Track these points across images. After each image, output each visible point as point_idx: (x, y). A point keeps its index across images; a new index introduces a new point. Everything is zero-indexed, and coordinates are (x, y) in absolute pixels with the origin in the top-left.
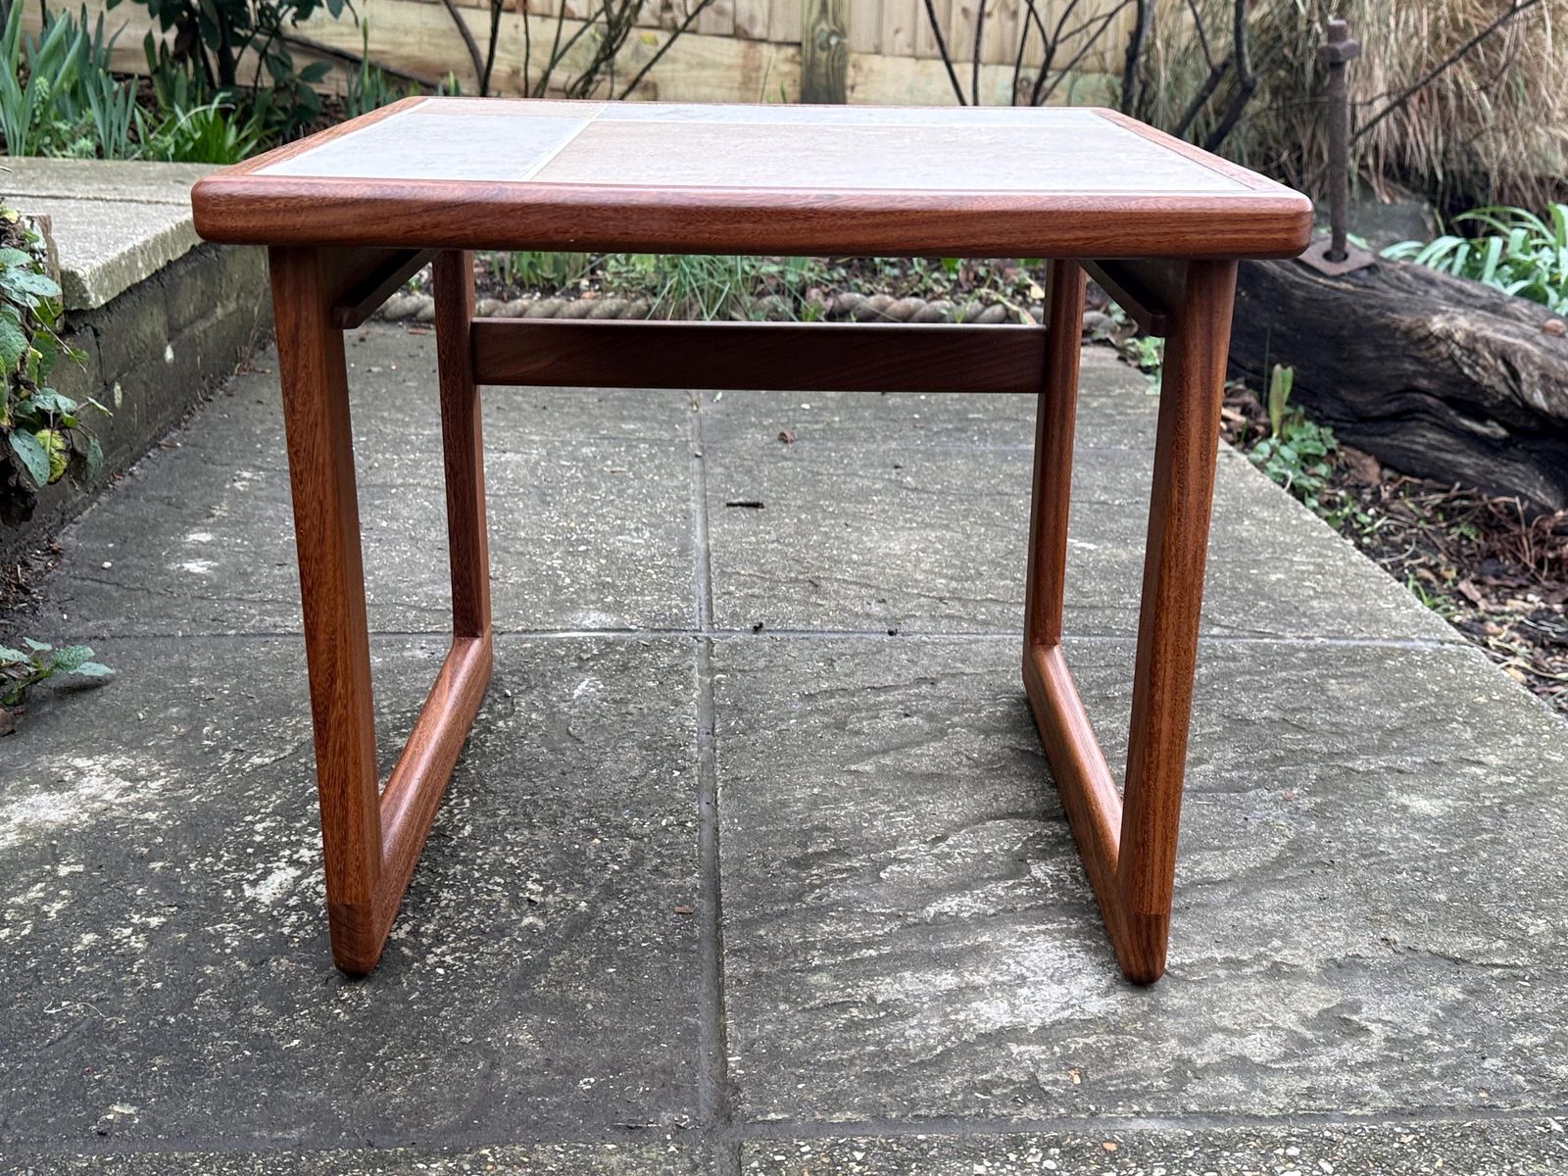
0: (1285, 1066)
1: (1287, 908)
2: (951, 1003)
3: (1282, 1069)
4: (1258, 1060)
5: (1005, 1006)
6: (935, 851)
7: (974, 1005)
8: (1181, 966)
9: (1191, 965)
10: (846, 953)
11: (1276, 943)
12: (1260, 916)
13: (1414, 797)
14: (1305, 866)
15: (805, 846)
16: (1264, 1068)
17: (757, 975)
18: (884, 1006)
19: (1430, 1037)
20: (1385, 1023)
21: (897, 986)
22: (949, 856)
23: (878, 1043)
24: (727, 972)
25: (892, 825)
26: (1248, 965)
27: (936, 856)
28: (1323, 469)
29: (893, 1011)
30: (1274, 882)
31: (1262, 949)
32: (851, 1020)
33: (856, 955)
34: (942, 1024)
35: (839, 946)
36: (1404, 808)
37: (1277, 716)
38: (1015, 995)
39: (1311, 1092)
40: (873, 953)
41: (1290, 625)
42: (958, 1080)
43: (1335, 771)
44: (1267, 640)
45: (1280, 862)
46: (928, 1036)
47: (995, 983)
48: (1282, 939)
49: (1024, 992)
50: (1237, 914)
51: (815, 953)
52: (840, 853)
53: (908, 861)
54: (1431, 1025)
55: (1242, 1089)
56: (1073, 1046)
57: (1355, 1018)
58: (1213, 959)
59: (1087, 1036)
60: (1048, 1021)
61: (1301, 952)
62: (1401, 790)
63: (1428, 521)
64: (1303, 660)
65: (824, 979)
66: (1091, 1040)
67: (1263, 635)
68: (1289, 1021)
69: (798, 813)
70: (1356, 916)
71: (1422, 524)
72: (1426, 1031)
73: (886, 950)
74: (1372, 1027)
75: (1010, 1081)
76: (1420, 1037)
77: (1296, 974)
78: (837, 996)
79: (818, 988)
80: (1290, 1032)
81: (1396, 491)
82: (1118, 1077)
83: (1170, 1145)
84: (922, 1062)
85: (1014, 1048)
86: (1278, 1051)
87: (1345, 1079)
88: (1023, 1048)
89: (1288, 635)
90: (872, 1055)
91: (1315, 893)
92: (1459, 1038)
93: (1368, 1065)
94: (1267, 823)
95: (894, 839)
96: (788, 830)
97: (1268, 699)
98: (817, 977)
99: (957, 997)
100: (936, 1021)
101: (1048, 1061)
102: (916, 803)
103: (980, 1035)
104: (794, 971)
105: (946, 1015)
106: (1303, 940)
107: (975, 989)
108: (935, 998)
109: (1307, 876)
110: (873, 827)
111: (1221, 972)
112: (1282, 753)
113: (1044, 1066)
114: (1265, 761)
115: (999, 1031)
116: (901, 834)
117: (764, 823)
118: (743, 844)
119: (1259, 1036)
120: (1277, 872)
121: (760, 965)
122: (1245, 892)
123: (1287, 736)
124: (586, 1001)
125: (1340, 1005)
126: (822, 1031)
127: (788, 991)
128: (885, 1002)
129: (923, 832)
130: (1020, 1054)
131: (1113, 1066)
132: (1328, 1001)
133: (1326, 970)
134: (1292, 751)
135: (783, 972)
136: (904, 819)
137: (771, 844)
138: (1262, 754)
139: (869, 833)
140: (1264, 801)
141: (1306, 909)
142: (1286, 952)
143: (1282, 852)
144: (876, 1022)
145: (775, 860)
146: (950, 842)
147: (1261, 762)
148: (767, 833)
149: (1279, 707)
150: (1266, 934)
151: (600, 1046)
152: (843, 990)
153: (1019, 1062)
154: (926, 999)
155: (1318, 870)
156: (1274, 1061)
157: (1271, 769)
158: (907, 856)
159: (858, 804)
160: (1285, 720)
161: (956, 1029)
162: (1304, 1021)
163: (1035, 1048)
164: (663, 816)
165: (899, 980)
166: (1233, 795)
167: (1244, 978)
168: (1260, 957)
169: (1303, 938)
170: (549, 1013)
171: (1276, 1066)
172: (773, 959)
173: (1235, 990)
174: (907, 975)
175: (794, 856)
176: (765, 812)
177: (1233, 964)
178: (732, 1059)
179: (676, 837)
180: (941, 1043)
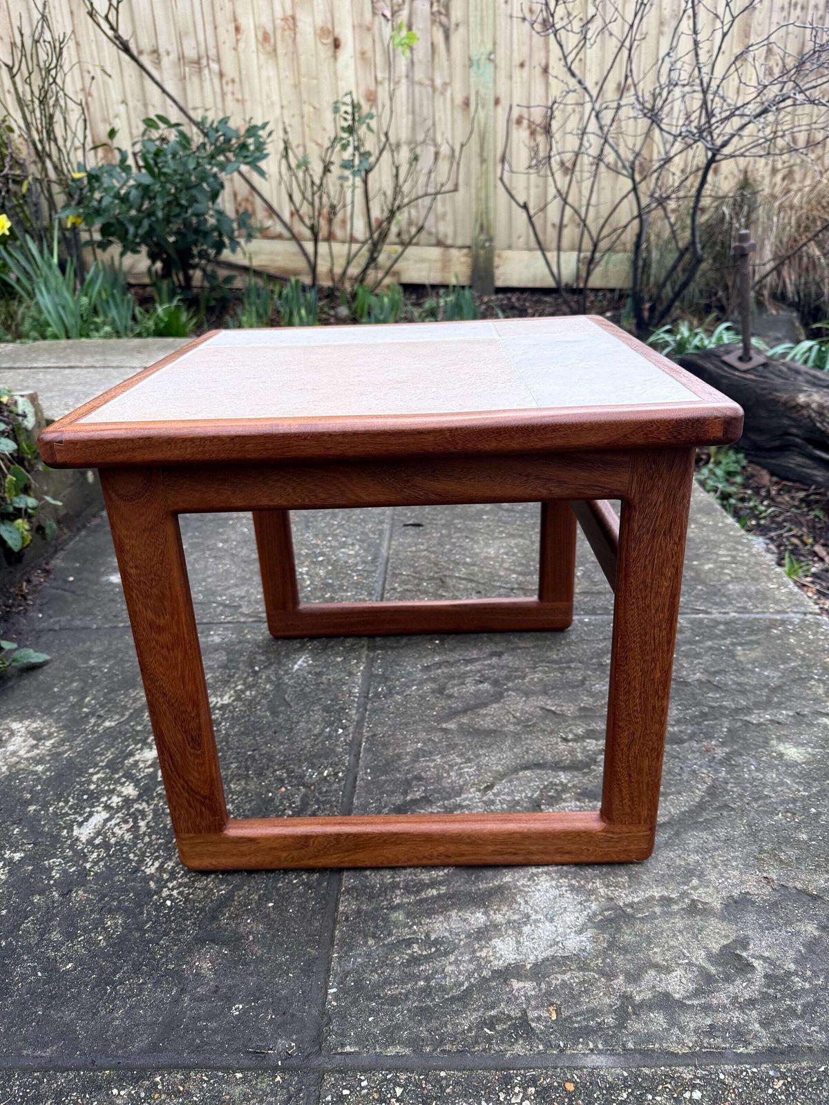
0: (696, 1002)
1: (702, 850)
2: (478, 939)
3: (693, 1005)
4: (677, 996)
5: (511, 943)
6: (485, 798)
7: (494, 942)
8: (631, 905)
9: (639, 902)
10: (418, 892)
11: (695, 882)
12: (685, 856)
13: (787, 745)
14: (717, 809)
15: (405, 793)
16: (681, 1004)
17: (359, 912)
18: (436, 942)
19: (796, 973)
20: (765, 959)
21: (445, 925)
22: (492, 802)
23: (427, 979)
24: (341, 909)
25: (460, 775)
26: (676, 903)
27: (484, 802)
28: (739, 479)
29: (441, 948)
30: (696, 825)
31: (686, 887)
32: (411, 955)
33: (423, 895)
34: (471, 961)
35: (414, 886)
36: (781, 755)
37: (704, 678)
38: (520, 933)
39: (712, 1030)
40: (435, 892)
41: (715, 604)
42: (475, 1015)
43: (739, 724)
44: (701, 616)
45: (701, 806)
46: (460, 972)
47: (509, 922)
48: (699, 877)
49: (526, 929)
50: (671, 854)
51: (398, 892)
52: (426, 801)
53: (467, 807)
54: (796, 962)
55: (665, 1026)
56: (554, 982)
57: (744, 954)
58: (652, 897)
59: (564, 972)
60: (540, 958)
61: (710, 890)
62: (779, 739)
63: (797, 507)
64: (722, 631)
65: (399, 916)
66: (566, 977)
67: (699, 612)
68: (700, 957)
69: (406, 765)
70: (748, 855)
71: (793, 509)
72: (792, 967)
73: (443, 890)
74: (756, 963)
75: (509, 1017)
76: (789, 974)
77: (706, 911)
78: (405, 933)
79: (396, 925)
80: (701, 968)
81: (780, 490)
82: (582, 1013)
83: (611, 1087)
84: (453, 997)
85: (516, 985)
86: (691, 987)
87: (736, 1016)
88: (521, 984)
89: (714, 611)
90: (422, 990)
91: (722, 833)
92: (816, 976)
93: (751, 1002)
94: (694, 771)
95: (461, 788)
96: (398, 779)
97: (700, 663)
98: (396, 914)
99: (483, 934)
100: (467, 958)
101: (536, 997)
102: (478, 756)
103: (494, 972)
104: (383, 908)
105: (474, 951)
106: (713, 878)
107: (496, 926)
108: (469, 936)
109: (718, 818)
110: (449, 776)
111: (658, 910)
112: (706, 710)
113: (533, 1003)
114: (696, 716)
115: (507, 968)
116: (466, 783)
117: (385, 773)
118: (369, 792)
119: (679, 972)
120: (699, 815)
121: (362, 903)
122: (677, 834)
123: (710, 695)
124: (250, 933)
125: (735, 941)
126: (392, 966)
127: (376, 927)
128: (436, 939)
129: (480, 781)
130: (519, 990)
131: (579, 1003)
132: (727, 937)
133: (727, 906)
134: (713, 708)
135: (376, 909)
136: (469, 770)
137: (386, 792)
138: (694, 711)
139: (446, 783)
140: (693, 752)
141: (716, 849)
142: (701, 890)
143: (703, 797)
144: (428, 958)
145: (385, 807)
146: (495, 790)
147: (693, 717)
148: (385, 782)
149: (706, 671)
150: (689, 873)
151: (251, 974)
152: (410, 927)
153: (517, 998)
154: (463, 936)
155: (725, 813)
156: (688, 998)
157: (699, 724)
158: (467, 802)
159: (443, 757)
160: (709, 682)
161: (479, 965)
162: (710, 957)
163: (529, 985)
164: (326, 768)
165: (448, 918)
166: (675, 746)
167: (672, 914)
168: (684, 894)
169: (713, 876)
170: (224, 943)
171: (690, 1003)
172: (371, 897)
173: (665, 926)
174: (454, 913)
175: (398, 802)
176: (387, 764)
177: (666, 901)
178: (331, 991)
179: (330, 786)
180: (468, 979)
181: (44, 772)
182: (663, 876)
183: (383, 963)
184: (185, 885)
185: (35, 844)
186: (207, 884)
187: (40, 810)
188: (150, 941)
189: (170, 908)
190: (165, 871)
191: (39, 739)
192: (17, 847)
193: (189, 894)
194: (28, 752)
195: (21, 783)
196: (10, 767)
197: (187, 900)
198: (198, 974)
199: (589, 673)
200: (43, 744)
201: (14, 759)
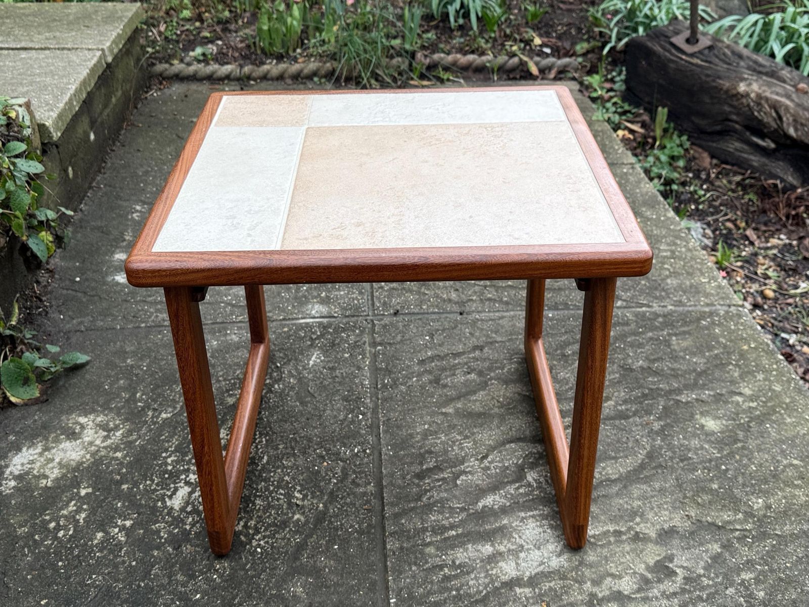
0: (638, 596)
1: (643, 497)
2: (489, 563)
3: (636, 598)
4: (626, 593)
5: (513, 564)
6: (482, 466)
7: (500, 564)
8: (594, 536)
9: (599, 535)
10: (442, 534)
11: (638, 519)
12: (631, 502)
13: (708, 419)
14: (655, 468)
15: (421, 464)
16: (629, 598)
17: (402, 548)
18: (460, 566)
19: (704, 575)
20: (684, 568)
21: (465, 554)
22: (488, 468)
23: (458, 590)
24: (388, 547)
25: (462, 449)
26: (625, 534)
27: (482, 468)
28: (681, 163)
29: (464, 569)
30: (638, 480)
31: (631, 523)
32: (444, 575)
33: (446, 535)
34: (486, 577)
35: (439, 530)
36: (703, 426)
37: (645, 365)
38: (518, 558)
40: (454, 533)
41: (656, 298)
43: (672, 402)
44: (644, 309)
45: (642, 466)
46: (479, 584)
47: (509, 550)
48: (641, 516)
49: (522, 555)
50: (621, 501)
51: (428, 534)
52: (438, 468)
53: (469, 472)
54: (705, 569)
56: (544, 588)
57: (671, 565)
58: (609, 531)
59: (550, 582)
60: (533, 573)
61: (649, 525)
62: (702, 413)
63: (734, 191)
64: (660, 323)
65: (431, 550)
66: (552, 584)
68: (641, 568)
69: (418, 442)
70: (675, 500)
72: (702, 572)
73: (460, 531)
74: (678, 571)
76: (699, 576)
77: (645, 539)
78: (437, 561)
79: (430, 556)
80: (642, 575)
81: (719, 173)
84: (476, 600)
85: (518, 590)
86: (635, 587)
88: (522, 590)
89: (654, 305)
90: (455, 597)
91: (657, 485)
92: (717, 576)
93: (674, 594)
94: (637, 440)
95: (464, 458)
96: (413, 453)
97: (642, 352)
98: (429, 549)
99: (493, 559)
100: (483, 575)
101: (532, 598)
102: (473, 434)
103: (502, 583)
104: (418, 545)
105: (487, 571)
106: (650, 517)
107: (501, 554)
108: (482, 561)
109: (654, 475)
110: (453, 450)
111: (612, 539)
112: (647, 391)
113: (531, 601)
114: (639, 397)
115: (511, 581)
116: (467, 455)
117: (402, 449)
118: (393, 463)
119: (627, 578)
120: (641, 472)
121: (403, 542)
122: (625, 487)
123: (650, 379)
124: (325, 567)
125: (665, 558)
126: (432, 582)
127: (416, 558)
128: (460, 564)
129: (477, 453)
130: (520, 594)
131: (561, 599)
132: (659, 555)
133: (660, 535)
134: (652, 389)
135: (414, 546)
136: (468, 444)
137: (407, 463)
138: (637, 393)
139: (452, 455)
140: (636, 425)
141: (652, 497)
142: (642, 525)
143: (643, 460)
144: (456, 577)
145: (408, 474)
146: (489, 459)
147: (637, 398)
148: (404, 456)
149: (647, 358)
150: (633, 514)
151: (333, 594)
152: (441, 557)
153: (519, 599)
154: (478, 561)
155: (660, 471)
156: (634, 593)
157: (641, 403)
158: (469, 469)
159: (446, 435)
160: (649, 368)
161: (492, 579)
162: (648, 568)
163: (527, 590)
164: (355, 446)
165: (466, 550)
166: (623, 421)
167: (622, 542)
168: (630, 528)
169: (650, 515)
170: (309, 575)
171: (634, 596)
172: (409, 538)
173: (618, 550)
174: (470, 546)
175: (417, 471)
176: (403, 442)
177: (618, 533)
178: (392, 601)
179: (362, 460)
180: (485, 588)
181: (125, 457)
182: (615, 516)
183: (425, 581)
184: (269, 537)
185: (139, 514)
186: (285, 535)
187: (132, 488)
188: (253, 577)
189: (262, 553)
190: (250, 528)
191: (109, 431)
192: (125, 517)
193: (273, 543)
194: (103, 442)
195: (108, 468)
196: (93, 455)
197: (272, 547)
198: (294, 596)
199: (555, 362)
200: (114, 435)
201: (93, 448)
